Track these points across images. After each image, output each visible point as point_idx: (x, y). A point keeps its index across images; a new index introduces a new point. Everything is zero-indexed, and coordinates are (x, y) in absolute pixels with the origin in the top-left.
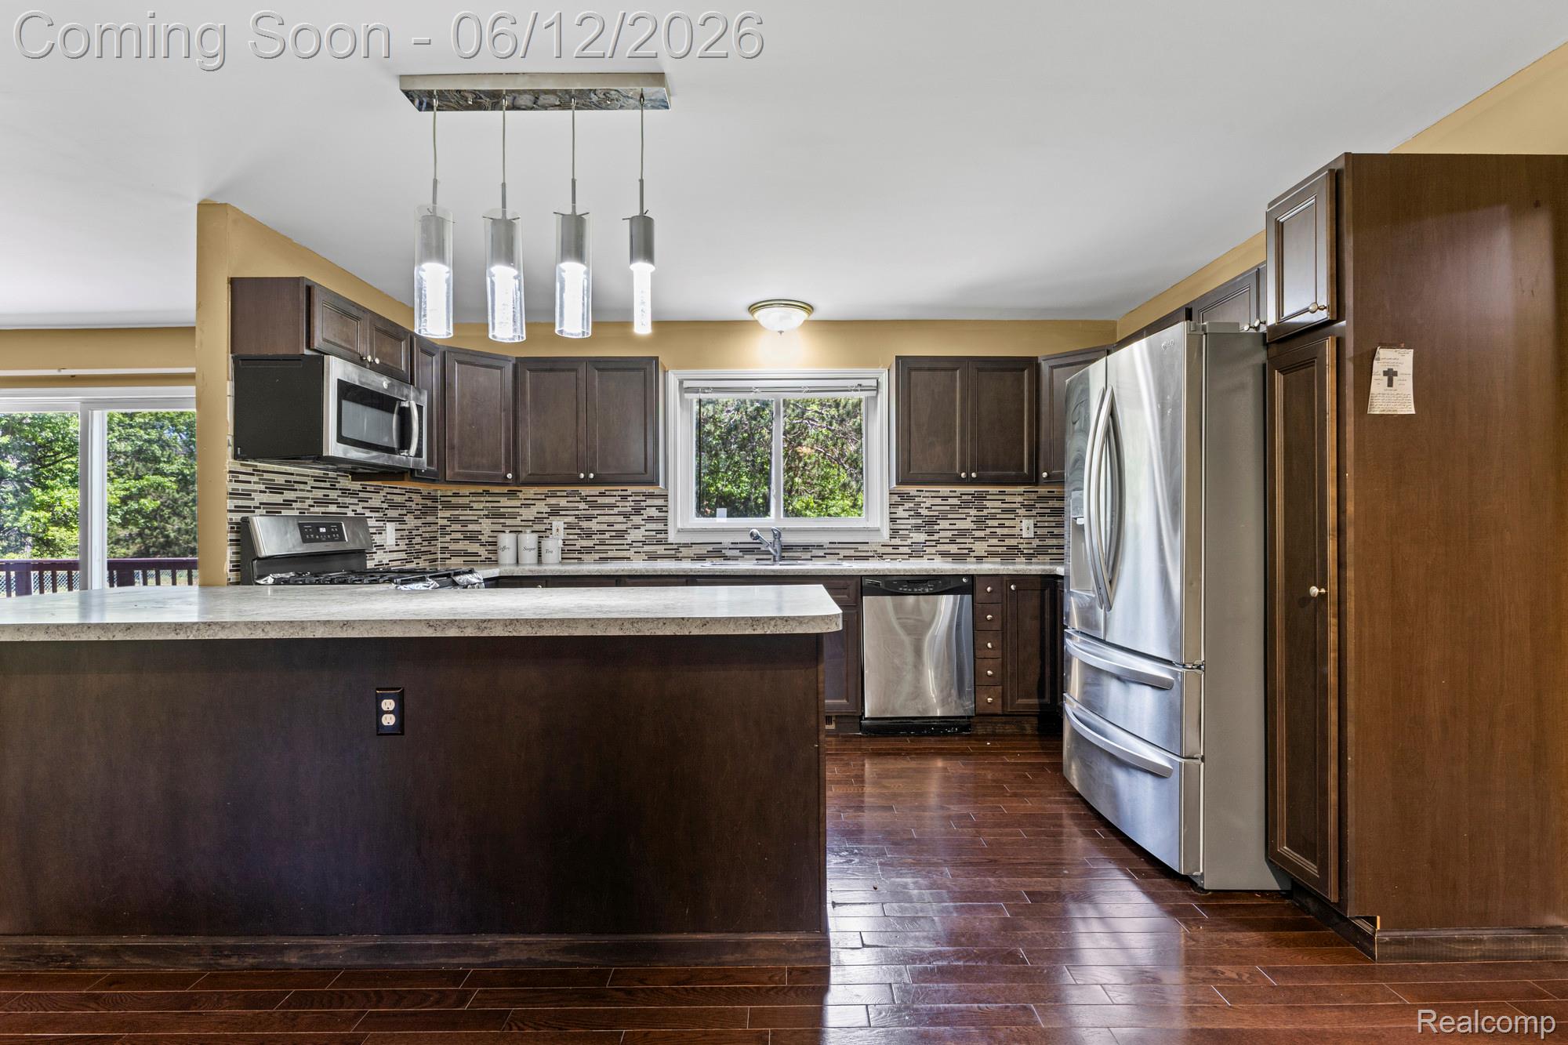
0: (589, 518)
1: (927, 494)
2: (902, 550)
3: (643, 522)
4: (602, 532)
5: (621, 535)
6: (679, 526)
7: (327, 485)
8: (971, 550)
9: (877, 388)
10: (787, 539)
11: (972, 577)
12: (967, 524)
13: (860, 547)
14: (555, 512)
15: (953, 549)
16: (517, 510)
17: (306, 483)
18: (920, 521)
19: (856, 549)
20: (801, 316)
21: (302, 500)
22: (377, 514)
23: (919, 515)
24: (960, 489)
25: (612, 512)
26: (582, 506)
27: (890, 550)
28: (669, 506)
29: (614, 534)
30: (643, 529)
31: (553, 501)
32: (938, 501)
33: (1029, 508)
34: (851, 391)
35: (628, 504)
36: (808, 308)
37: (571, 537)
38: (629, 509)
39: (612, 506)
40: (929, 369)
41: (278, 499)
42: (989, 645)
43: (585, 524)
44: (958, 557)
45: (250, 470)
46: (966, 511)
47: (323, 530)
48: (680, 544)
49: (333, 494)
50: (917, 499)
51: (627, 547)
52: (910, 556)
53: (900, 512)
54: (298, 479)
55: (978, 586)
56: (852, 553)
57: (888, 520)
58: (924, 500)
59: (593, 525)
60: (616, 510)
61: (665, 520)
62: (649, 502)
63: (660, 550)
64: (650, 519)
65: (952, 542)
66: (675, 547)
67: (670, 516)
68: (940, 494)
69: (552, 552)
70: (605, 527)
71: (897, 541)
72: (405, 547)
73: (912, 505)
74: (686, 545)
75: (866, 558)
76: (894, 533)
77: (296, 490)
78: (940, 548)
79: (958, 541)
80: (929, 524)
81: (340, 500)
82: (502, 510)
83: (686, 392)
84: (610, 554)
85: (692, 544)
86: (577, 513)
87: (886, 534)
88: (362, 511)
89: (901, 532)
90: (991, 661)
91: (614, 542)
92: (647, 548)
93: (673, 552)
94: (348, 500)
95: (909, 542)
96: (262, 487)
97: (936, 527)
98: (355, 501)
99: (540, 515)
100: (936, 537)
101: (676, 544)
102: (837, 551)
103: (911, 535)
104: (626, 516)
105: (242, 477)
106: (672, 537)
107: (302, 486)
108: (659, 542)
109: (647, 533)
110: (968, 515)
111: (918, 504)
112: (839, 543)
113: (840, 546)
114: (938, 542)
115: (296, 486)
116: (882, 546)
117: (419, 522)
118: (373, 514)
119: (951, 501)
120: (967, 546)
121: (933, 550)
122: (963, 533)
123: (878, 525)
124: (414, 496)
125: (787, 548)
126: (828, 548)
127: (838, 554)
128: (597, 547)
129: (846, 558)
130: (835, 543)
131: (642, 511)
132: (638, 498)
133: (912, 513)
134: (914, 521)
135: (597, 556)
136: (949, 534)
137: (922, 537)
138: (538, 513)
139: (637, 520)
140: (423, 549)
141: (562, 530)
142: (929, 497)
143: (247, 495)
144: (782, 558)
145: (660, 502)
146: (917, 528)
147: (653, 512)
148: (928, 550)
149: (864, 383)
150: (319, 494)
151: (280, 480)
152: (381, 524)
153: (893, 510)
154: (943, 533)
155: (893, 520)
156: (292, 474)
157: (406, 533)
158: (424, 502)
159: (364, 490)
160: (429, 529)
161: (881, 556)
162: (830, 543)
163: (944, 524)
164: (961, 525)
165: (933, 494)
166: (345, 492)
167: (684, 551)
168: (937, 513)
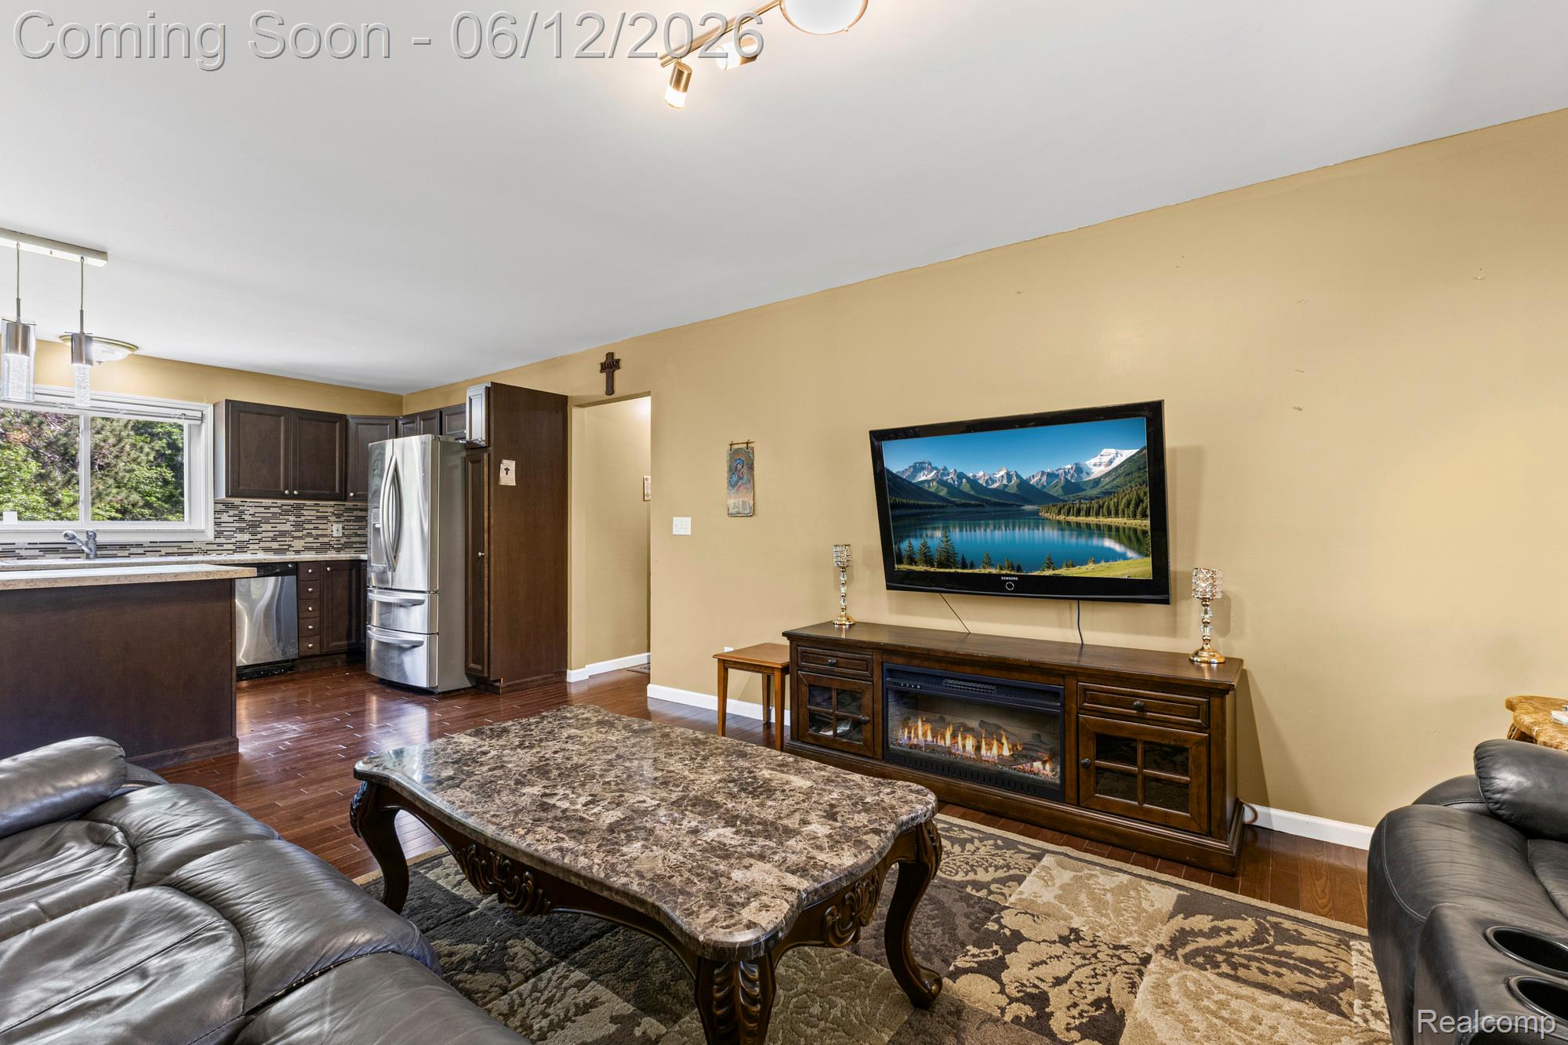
1: (251, 504)
2: (226, 547)
8: (290, 546)
9: (202, 419)
10: (101, 539)
11: (296, 564)
12: (287, 527)
13: (183, 545)
15: (275, 545)
18: (244, 525)
19: (179, 547)
20: (123, 353)
23: (242, 520)
24: (280, 502)
27: (214, 547)
32: (262, 510)
33: (338, 516)
34: (171, 417)
36: (132, 347)
40: (256, 413)
42: (310, 609)
44: (276, 551)
46: (286, 517)
50: (241, 508)
52: (235, 551)
53: (225, 517)
55: (301, 568)
56: (175, 550)
57: (213, 523)
58: (248, 508)
65: (274, 540)
68: (263, 505)
71: (222, 540)
73: (237, 512)
75: (191, 554)
76: (218, 534)
78: (262, 544)
79: (279, 539)
80: (253, 527)
87: (210, 536)
89: (225, 533)
90: (311, 620)
95: (234, 540)
97: (259, 529)
100: (259, 536)
102: (158, 549)
103: (236, 535)
110: (288, 520)
111: (242, 512)
112: (163, 542)
113: (162, 544)
114: (260, 540)
116: (206, 544)
119: (272, 510)
120: (287, 543)
121: (257, 547)
122: (283, 534)
123: (203, 527)
125: (100, 547)
127: (159, 551)
129: (168, 554)
130: (158, 542)
133: (237, 518)
134: (238, 525)
136: (271, 534)
137: (246, 537)
142: (252, 507)
144: (96, 557)
146: (241, 530)
148: (251, 547)
149: (187, 413)
153: (218, 516)
154: (264, 534)
155: (217, 524)
161: (206, 552)
162: (150, 542)
163: (268, 527)
164: (281, 527)
165: (256, 504)
168: (260, 519)
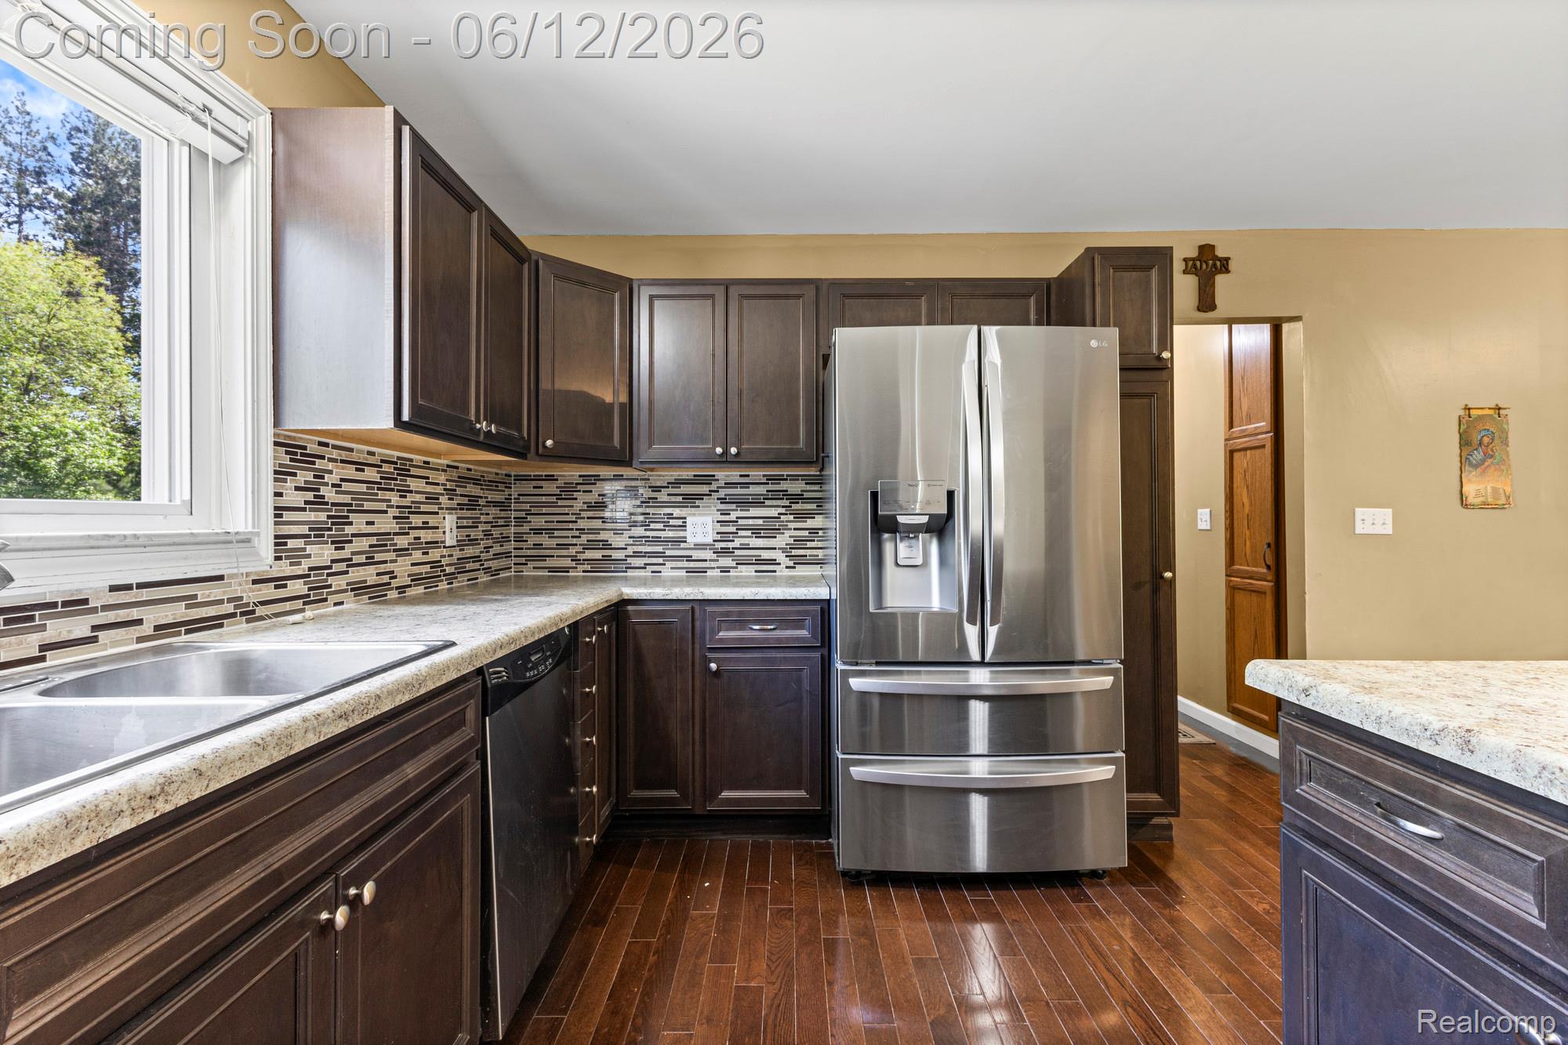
1: (335, 454)
9: (245, 145)
12: (386, 524)
13: (203, 592)
15: (369, 575)
18: (322, 516)
19: (191, 601)
23: (319, 502)
27: (268, 591)
33: (451, 493)
34: (182, 110)
46: (387, 495)
53: (288, 493)
56: (182, 610)
57: (270, 513)
58: (330, 466)
65: (369, 561)
68: (355, 457)
71: (284, 568)
73: (310, 477)
76: (280, 546)
80: (337, 524)
87: (266, 552)
89: (292, 544)
95: (305, 565)
97: (349, 530)
100: (346, 553)
102: (134, 613)
103: (309, 549)
111: (320, 476)
112: (140, 586)
113: (144, 595)
114: (349, 562)
116: (255, 582)
119: (371, 474)
123: (247, 528)
126: (105, 608)
127: (139, 622)
130: (128, 587)
133: (310, 496)
134: (312, 516)
136: (366, 545)
137: (324, 555)
146: (317, 533)
154: (357, 544)
155: (278, 514)
162: (114, 589)
165: (343, 455)
168: (349, 498)
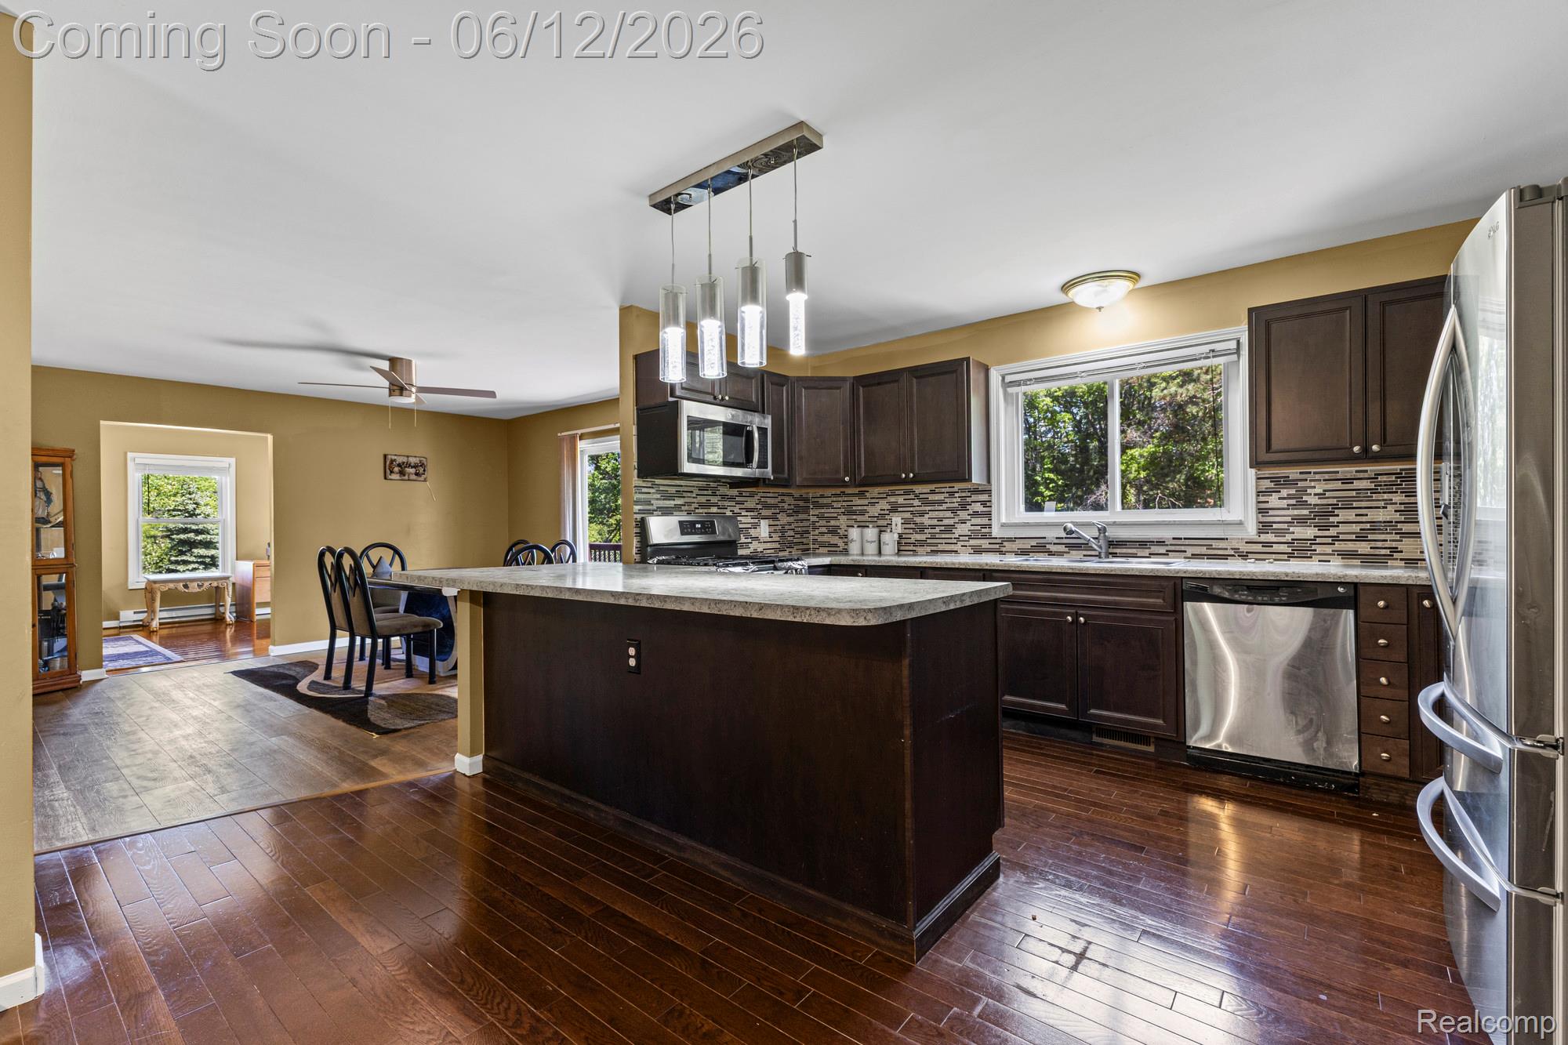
0: (922, 514)
1: (1317, 477)
2: (1276, 548)
3: (969, 517)
4: (933, 527)
5: (949, 529)
6: (1004, 520)
7: (710, 492)
8: (1395, 550)
9: (1238, 351)
10: (1114, 533)
11: (1355, 586)
13: (1215, 544)
14: (894, 509)
15: (1363, 548)
16: (865, 508)
17: (692, 492)
18: (1306, 512)
19: (1209, 547)
20: (1122, 286)
21: (689, 504)
22: (752, 514)
23: (1303, 504)
24: (1372, 468)
25: (941, 508)
26: (916, 502)
27: (1258, 548)
28: (993, 501)
29: (943, 528)
30: (969, 523)
31: (892, 499)
32: (1338, 485)
34: (1200, 359)
35: (955, 500)
36: (1135, 276)
37: (907, 531)
38: (956, 505)
39: (941, 503)
40: (1299, 316)
41: (671, 503)
42: (1383, 680)
43: (918, 520)
44: (1369, 560)
45: (649, 485)
46: (1386, 496)
47: (698, 526)
48: (1004, 538)
49: (714, 499)
50: (1300, 484)
51: (955, 541)
52: (1291, 556)
53: (1274, 501)
54: (686, 489)
55: (1363, 599)
56: (1204, 550)
57: (1254, 510)
58: (1313, 484)
59: (926, 520)
60: (944, 506)
61: (989, 515)
62: (974, 498)
63: (985, 543)
64: (976, 514)
65: (1361, 538)
66: (999, 541)
67: (994, 510)
68: (1339, 476)
69: (888, 544)
70: (935, 522)
71: (1270, 537)
72: (778, 539)
73: (1293, 491)
74: (1010, 540)
75: (1225, 557)
76: (1264, 527)
77: (684, 497)
78: (1338, 546)
79: (1370, 537)
80: (1322, 516)
81: (720, 503)
82: (854, 508)
83: (1009, 387)
84: (940, 547)
85: (1015, 538)
86: (911, 509)
87: (1251, 530)
88: (739, 511)
89: (1275, 526)
90: (1389, 704)
91: (943, 536)
92: (972, 542)
93: (997, 546)
94: (726, 503)
95: (1289, 538)
96: (658, 496)
97: (1332, 519)
98: (734, 503)
99: (883, 512)
100: (1333, 532)
101: (1000, 538)
102: (1183, 548)
103: (1292, 529)
104: (954, 511)
105: (644, 490)
106: (996, 531)
107: (689, 494)
108: (984, 537)
109: (973, 528)
110: (1390, 502)
111: (1304, 490)
112: (1185, 539)
113: (1187, 542)
114: (1336, 538)
115: (685, 494)
116: (1246, 543)
117: (791, 519)
118: (749, 514)
119: (1357, 484)
120: (1388, 544)
121: (1328, 549)
122: (1375, 527)
123: (1241, 518)
124: (786, 498)
125: (1111, 544)
126: (1171, 545)
127: (1185, 551)
128: (929, 541)
129: (1195, 556)
130: (1181, 539)
131: (968, 507)
132: (964, 494)
133: (1293, 502)
134: (1296, 512)
135: (929, 549)
136: (1356, 528)
137: (1310, 532)
138: (881, 510)
139: (963, 515)
140: (795, 540)
141: (899, 525)
142: (1319, 482)
143: (649, 503)
144: (1108, 554)
145: (984, 497)
146: (1302, 521)
147: (978, 507)
148: (1319, 549)
149: (1218, 347)
150: (703, 499)
151: (673, 490)
152: (756, 521)
153: (1262, 499)
154: (1342, 528)
155: (1262, 511)
156: (682, 486)
157: (780, 527)
158: (796, 502)
159: (741, 495)
160: (801, 525)
161: (1244, 556)
162: (1174, 539)
163: (1344, 515)
164: (1381, 516)
165: (1327, 476)
166: (724, 497)
167: (1008, 546)
168: (1334, 501)
